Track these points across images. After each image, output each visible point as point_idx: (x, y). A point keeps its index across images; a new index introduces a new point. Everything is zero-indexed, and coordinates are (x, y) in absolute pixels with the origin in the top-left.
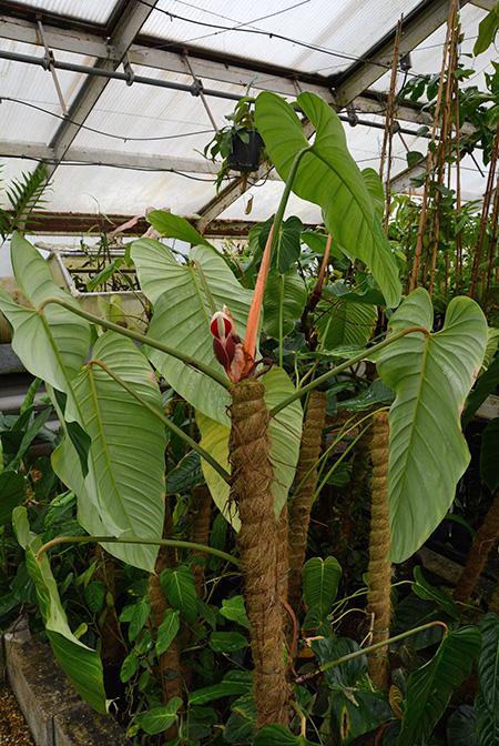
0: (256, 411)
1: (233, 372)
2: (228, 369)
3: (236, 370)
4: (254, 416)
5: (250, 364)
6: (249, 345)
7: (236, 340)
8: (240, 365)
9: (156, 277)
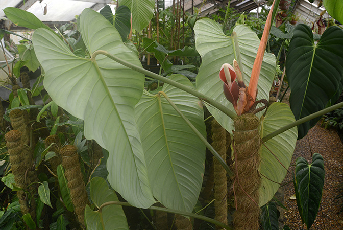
0: (250, 138)
1: (238, 107)
2: (235, 105)
3: (241, 107)
4: (248, 142)
5: (252, 103)
6: (251, 89)
7: (241, 85)
8: (243, 104)
9: (208, 41)
